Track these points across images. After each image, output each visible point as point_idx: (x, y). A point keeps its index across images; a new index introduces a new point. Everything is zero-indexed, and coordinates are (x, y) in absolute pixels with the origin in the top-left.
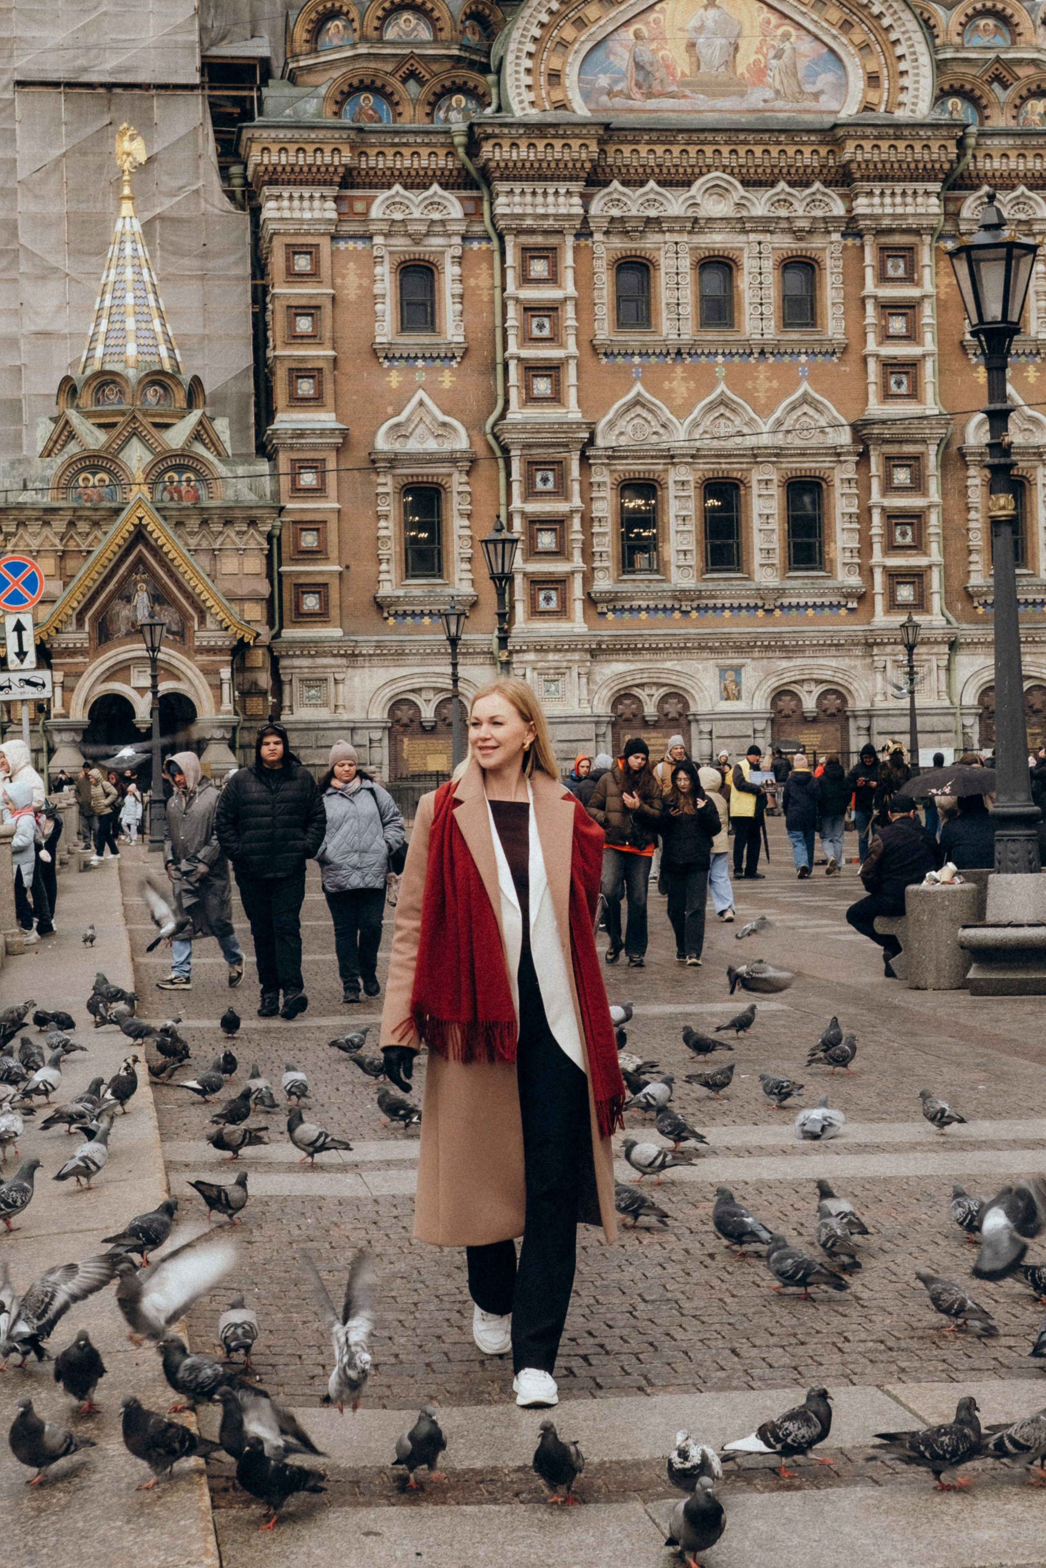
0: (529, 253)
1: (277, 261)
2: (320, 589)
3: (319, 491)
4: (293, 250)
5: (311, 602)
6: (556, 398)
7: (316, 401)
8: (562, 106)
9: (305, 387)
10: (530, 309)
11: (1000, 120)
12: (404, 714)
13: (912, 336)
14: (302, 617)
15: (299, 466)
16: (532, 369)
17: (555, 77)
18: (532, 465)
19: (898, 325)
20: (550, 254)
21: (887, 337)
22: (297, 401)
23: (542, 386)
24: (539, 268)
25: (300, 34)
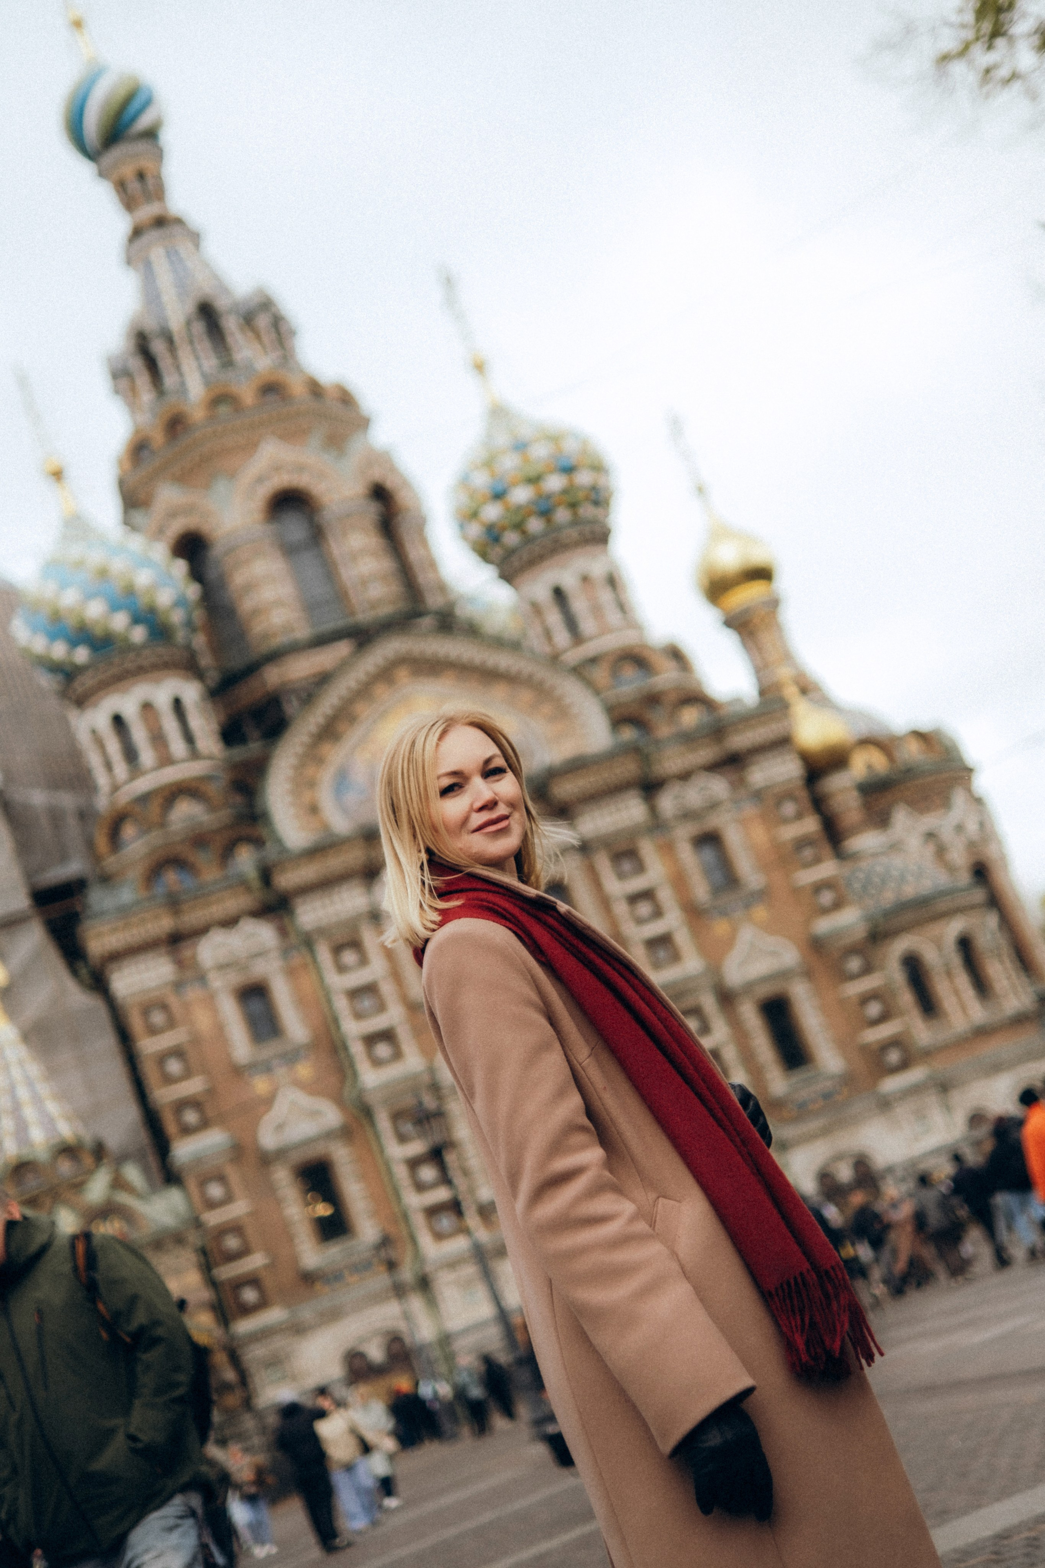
0: (337, 950)
1: (136, 1023)
2: (253, 1281)
3: (229, 1199)
4: (146, 1011)
5: (250, 1295)
6: (398, 1055)
7: (205, 1124)
8: (326, 827)
9: (191, 1117)
10: (355, 994)
11: (664, 731)
12: (357, 1362)
13: (658, 913)
14: (246, 1310)
15: (203, 1183)
16: (371, 1040)
17: (314, 809)
18: (396, 1117)
19: (644, 909)
20: (356, 944)
21: (640, 921)
22: (187, 1131)
23: (383, 1050)
24: (349, 957)
25: (102, 842)
